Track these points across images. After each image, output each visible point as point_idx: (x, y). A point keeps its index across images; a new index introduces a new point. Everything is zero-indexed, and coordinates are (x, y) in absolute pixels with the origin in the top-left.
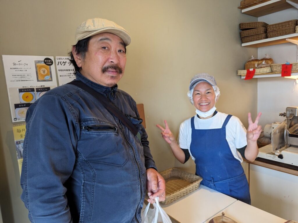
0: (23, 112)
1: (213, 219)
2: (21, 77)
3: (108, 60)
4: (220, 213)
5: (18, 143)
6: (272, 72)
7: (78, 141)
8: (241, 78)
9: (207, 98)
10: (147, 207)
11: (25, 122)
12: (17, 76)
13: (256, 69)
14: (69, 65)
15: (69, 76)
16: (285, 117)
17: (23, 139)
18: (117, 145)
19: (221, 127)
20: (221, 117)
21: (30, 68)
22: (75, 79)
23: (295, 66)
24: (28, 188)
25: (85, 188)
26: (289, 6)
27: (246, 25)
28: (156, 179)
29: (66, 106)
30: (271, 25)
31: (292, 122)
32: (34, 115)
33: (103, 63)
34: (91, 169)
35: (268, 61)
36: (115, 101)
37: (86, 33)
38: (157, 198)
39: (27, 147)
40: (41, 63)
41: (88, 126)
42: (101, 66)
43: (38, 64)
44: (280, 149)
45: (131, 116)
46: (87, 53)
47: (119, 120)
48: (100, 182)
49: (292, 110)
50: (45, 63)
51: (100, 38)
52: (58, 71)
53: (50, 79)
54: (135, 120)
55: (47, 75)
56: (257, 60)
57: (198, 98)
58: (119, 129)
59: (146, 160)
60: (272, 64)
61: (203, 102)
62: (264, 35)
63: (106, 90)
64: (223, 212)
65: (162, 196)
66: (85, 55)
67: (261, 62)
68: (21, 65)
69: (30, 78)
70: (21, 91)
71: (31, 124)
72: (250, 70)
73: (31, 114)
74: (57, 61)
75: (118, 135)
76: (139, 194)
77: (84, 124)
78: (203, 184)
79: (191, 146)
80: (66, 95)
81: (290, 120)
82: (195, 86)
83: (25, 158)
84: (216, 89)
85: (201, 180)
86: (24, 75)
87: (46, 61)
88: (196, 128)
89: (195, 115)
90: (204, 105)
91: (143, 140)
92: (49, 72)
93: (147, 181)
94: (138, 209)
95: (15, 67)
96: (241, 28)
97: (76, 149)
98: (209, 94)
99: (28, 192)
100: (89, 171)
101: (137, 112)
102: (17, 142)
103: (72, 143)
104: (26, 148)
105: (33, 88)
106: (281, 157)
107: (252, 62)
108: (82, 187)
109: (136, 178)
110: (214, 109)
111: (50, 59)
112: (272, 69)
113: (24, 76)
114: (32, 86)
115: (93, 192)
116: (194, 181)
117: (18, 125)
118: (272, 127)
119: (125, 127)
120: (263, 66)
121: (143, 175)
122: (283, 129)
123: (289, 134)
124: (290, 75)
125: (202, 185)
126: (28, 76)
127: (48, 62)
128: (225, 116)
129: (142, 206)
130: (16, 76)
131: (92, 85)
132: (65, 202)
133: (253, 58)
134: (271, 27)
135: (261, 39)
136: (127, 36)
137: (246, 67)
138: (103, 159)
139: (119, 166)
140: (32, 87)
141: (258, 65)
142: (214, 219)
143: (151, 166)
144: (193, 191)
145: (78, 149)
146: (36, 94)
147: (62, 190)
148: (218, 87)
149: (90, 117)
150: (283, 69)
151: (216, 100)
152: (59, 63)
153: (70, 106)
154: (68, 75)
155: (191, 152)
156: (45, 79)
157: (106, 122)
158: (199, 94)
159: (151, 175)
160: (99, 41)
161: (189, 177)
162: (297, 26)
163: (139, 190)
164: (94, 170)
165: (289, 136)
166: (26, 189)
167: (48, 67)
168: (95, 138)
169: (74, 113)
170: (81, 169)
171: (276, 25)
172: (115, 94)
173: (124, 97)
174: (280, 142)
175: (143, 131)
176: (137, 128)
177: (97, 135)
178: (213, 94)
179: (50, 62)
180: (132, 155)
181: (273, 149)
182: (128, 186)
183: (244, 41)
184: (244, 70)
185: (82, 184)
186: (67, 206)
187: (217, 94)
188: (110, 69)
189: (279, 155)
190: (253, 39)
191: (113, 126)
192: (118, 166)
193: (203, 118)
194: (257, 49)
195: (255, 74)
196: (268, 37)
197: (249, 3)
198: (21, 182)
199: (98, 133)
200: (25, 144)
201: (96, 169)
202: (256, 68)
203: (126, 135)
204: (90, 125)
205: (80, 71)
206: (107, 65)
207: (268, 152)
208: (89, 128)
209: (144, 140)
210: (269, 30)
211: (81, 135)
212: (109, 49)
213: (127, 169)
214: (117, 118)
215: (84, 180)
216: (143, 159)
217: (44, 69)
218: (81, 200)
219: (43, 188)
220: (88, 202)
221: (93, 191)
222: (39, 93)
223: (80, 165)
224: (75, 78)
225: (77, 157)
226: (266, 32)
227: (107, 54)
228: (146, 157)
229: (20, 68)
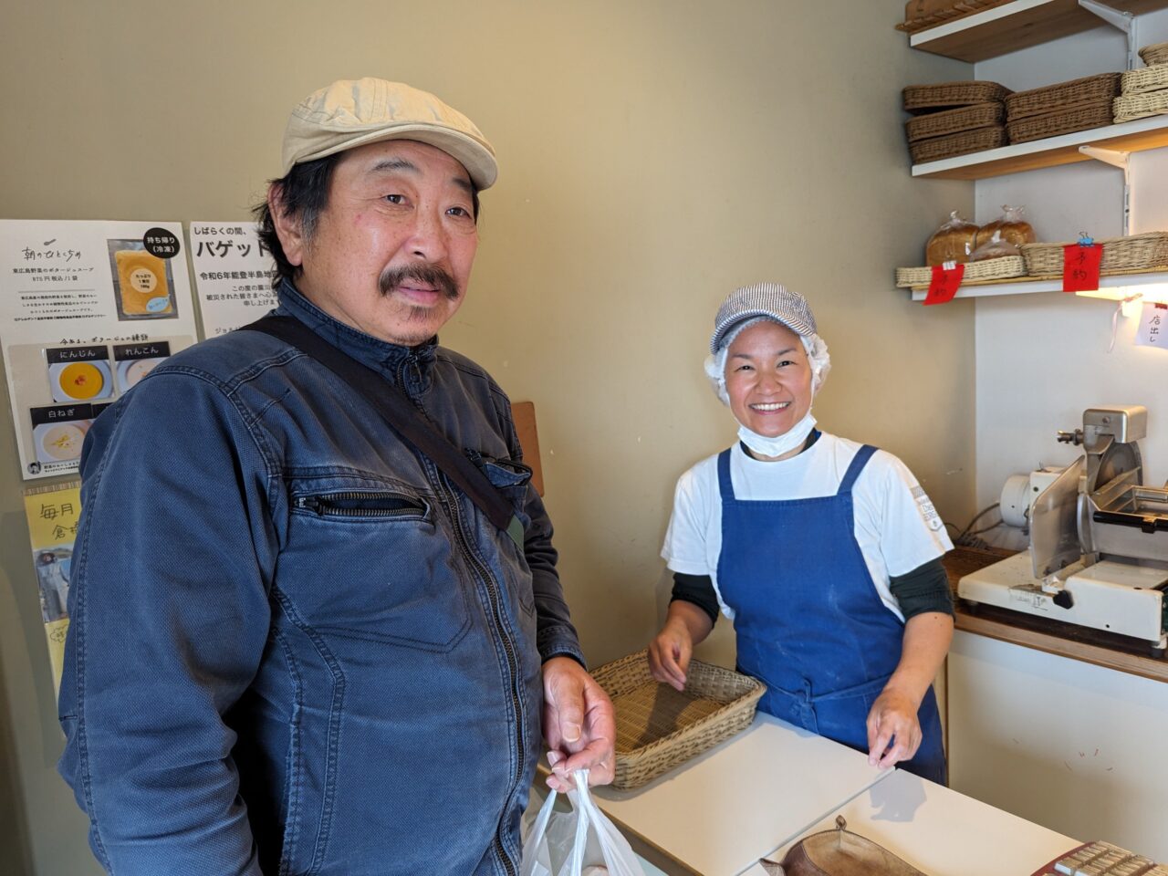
0: (63, 440)
1: (801, 841)
2: (55, 304)
3: (403, 244)
4: (828, 817)
5: (48, 558)
6: (1027, 276)
7: (280, 553)
8: (911, 297)
9: (781, 385)
10: (544, 808)
11: (79, 477)
12: (41, 301)
13: (966, 265)
14: (244, 255)
15: (242, 296)
16: (1081, 445)
17: (69, 542)
18: (431, 568)
19: (833, 491)
20: (835, 453)
21: (92, 269)
22: (273, 311)
23: (1114, 252)
24: (89, 730)
25: (303, 733)
26: (1090, 21)
27: (928, 93)
28: (581, 701)
29: (235, 421)
30: (1022, 95)
31: (1106, 467)
32: (111, 452)
33: (385, 257)
34: (327, 660)
35: (1011, 231)
36: (426, 399)
37: (324, 138)
38: (583, 774)
39: (86, 574)
40: (132, 248)
41: (318, 498)
42: (375, 269)
43: (121, 253)
44: (1059, 572)
45: (485, 455)
46: (323, 216)
47: (440, 472)
48: (360, 713)
49: (1104, 421)
50: (149, 247)
51: (379, 159)
52: (199, 279)
53: (170, 311)
54: (502, 471)
55: (156, 293)
56: (970, 229)
57: (745, 384)
58: (436, 504)
59: (541, 627)
60: (1029, 245)
61: (766, 401)
62: (996, 133)
63: (392, 357)
64: (840, 816)
65: (602, 763)
66: (315, 224)
67: (986, 234)
68: (55, 254)
69: (91, 306)
70: (54, 356)
71: (101, 486)
72: (945, 269)
73: (103, 446)
74: (195, 240)
75: (432, 532)
76: (513, 757)
77: (304, 487)
78: (769, 711)
79: (720, 565)
80: (237, 376)
81: (1097, 458)
82: (733, 336)
83: (75, 615)
84: (815, 346)
85: (762, 691)
86: (67, 294)
87: (151, 240)
88: (741, 495)
89: (734, 443)
90: (770, 411)
91: (534, 545)
92: (166, 283)
93: (544, 706)
94: (508, 812)
95: (31, 264)
96: (909, 107)
97: (274, 583)
98: (787, 367)
99: (88, 746)
100: (318, 668)
101: (514, 438)
102: (42, 556)
103: (258, 562)
104: (82, 577)
105: (102, 344)
106: (1064, 600)
107: (953, 237)
108: (292, 730)
109: (502, 694)
110: (809, 423)
111: (168, 234)
112: (1028, 263)
113: (68, 300)
114: (99, 339)
115: (333, 746)
116: (735, 697)
117: (46, 489)
118: (1032, 487)
119: (462, 499)
120: (994, 250)
121: (527, 682)
122: (1075, 494)
123: (1096, 513)
124: (1094, 287)
125: (762, 715)
126: (82, 299)
127: (160, 244)
128: (851, 449)
129: (524, 801)
130: (38, 301)
131: (337, 337)
132: (229, 785)
133: (956, 222)
134: (1023, 101)
135: (987, 148)
136: (484, 156)
137: (928, 257)
138: (374, 622)
139: (435, 648)
140: (97, 343)
141: (975, 247)
142: (804, 842)
143: (559, 650)
144: (730, 735)
145: (281, 585)
146: (113, 369)
147: (219, 738)
148: (821, 338)
149: (327, 464)
150: (1068, 264)
151: (817, 388)
152: (205, 247)
153: (253, 420)
154: (238, 293)
155: (719, 588)
156: (149, 310)
157: (389, 481)
158: (749, 368)
159: (560, 683)
160: (373, 170)
161: (716, 683)
162: (1118, 99)
163: (512, 743)
164: (339, 663)
165: (1096, 520)
166: (82, 734)
167: (163, 261)
168: (345, 541)
169: (265, 448)
170: (289, 659)
171: (1038, 92)
172: (427, 371)
173: (463, 380)
174: (1062, 542)
175: (536, 510)
176: (512, 502)
177: (353, 530)
178: (804, 367)
179: (169, 244)
180: (486, 605)
181: (1035, 572)
182: (470, 724)
183: (920, 156)
184: (922, 269)
185: (294, 719)
186: (237, 802)
187: (820, 364)
188: (408, 281)
189: (1057, 593)
190: (955, 149)
191: (413, 495)
192: (431, 647)
193: (766, 456)
194: (974, 185)
195: (964, 281)
196: (1012, 138)
197: (938, 11)
198: (63, 708)
199: (359, 525)
200: (78, 563)
201: (349, 661)
202: (968, 259)
203: (464, 528)
204: (329, 493)
205: (295, 277)
206: (398, 263)
207: (1017, 584)
208: (322, 505)
209: (538, 545)
210: (1014, 113)
211: (293, 529)
212: (409, 205)
213: (465, 663)
214: (431, 463)
215: (301, 704)
216: (532, 623)
217: (143, 271)
218: (289, 777)
219: (146, 732)
220: (316, 785)
221: (335, 742)
222: (126, 363)
223: (286, 643)
224: (276, 306)
225: (276, 613)
226: (1002, 119)
227: (399, 222)
228: (542, 612)
229: (51, 270)
